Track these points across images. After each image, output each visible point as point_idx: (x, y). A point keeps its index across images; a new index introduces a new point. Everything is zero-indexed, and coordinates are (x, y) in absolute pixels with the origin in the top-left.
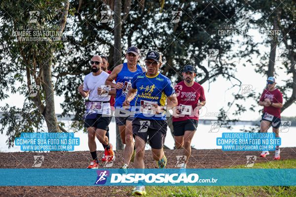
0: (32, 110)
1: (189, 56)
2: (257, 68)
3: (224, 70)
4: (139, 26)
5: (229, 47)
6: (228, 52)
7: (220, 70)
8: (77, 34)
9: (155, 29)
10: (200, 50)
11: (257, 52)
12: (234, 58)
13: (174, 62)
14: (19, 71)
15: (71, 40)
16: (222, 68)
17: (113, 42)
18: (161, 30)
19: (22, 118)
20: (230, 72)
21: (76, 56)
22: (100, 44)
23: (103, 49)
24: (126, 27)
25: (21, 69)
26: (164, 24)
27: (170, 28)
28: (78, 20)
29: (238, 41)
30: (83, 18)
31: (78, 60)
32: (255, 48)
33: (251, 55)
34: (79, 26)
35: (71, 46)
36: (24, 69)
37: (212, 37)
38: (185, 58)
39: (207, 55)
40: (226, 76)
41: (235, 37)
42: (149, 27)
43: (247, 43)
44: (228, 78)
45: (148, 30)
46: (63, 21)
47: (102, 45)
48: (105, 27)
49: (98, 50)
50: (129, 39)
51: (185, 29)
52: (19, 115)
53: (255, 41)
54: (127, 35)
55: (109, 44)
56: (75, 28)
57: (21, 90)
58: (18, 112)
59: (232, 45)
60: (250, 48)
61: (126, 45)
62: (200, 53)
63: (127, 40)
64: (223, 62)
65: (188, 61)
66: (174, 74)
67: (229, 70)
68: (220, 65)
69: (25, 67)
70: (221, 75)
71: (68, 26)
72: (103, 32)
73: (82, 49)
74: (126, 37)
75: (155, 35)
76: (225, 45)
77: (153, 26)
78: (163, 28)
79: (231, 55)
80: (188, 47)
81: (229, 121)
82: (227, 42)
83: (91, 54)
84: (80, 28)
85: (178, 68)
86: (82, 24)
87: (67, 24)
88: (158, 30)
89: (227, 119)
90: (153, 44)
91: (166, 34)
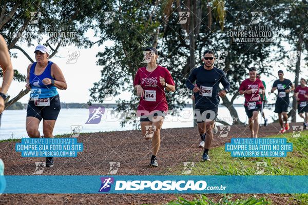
0: (137, 102)
1: (241, 62)
2: (288, 68)
3: (265, 70)
4: (206, 43)
5: (268, 54)
6: (267, 58)
7: (262, 70)
8: (165, 50)
9: (217, 45)
10: (248, 57)
11: (288, 57)
12: (272, 62)
13: (231, 66)
14: (127, 77)
15: (161, 54)
16: (263, 69)
17: (189, 55)
18: (221, 45)
19: (130, 108)
20: (269, 71)
21: (165, 65)
22: (180, 57)
23: (183, 60)
24: (197, 44)
25: (128, 75)
26: (223, 41)
27: (227, 43)
28: (165, 41)
29: (274, 50)
30: (168, 39)
31: (166, 67)
32: (286, 55)
33: (284, 59)
34: (165, 44)
35: (161, 59)
36: (130, 75)
37: (256, 48)
38: (238, 63)
39: (253, 61)
40: (267, 74)
41: (272, 47)
42: (213, 43)
43: (280, 51)
44: (268, 75)
45: (212, 45)
46: (155, 42)
47: (182, 57)
48: (183, 44)
49: (179, 60)
50: (200, 52)
51: (238, 44)
52: (128, 105)
53: (285, 50)
54: (198, 49)
55: (187, 56)
56: (163, 46)
57: (129, 89)
58: (127, 104)
59: (270, 53)
60: (282, 55)
61: (198, 57)
62: (248, 59)
63: (198, 53)
64: (264, 65)
65: (240, 66)
66: (231, 74)
67: (268, 70)
68: (262, 67)
69: (131, 74)
70: (263, 74)
71: (158, 45)
72: (182, 48)
73: (169, 60)
74: (197, 51)
75: (217, 49)
76: (265, 53)
77: (216, 43)
78: (222, 43)
79: (270, 60)
80: (240, 56)
81: (270, 105)
82: (266, 51)
83: (175, 63)
84: (167, 46)
85: (233, 70)
86: (168, 43)
87: (158, 43)
88: (219, 45)
89: (268, 103)
90: (216, 54)
91: (225, 48)
